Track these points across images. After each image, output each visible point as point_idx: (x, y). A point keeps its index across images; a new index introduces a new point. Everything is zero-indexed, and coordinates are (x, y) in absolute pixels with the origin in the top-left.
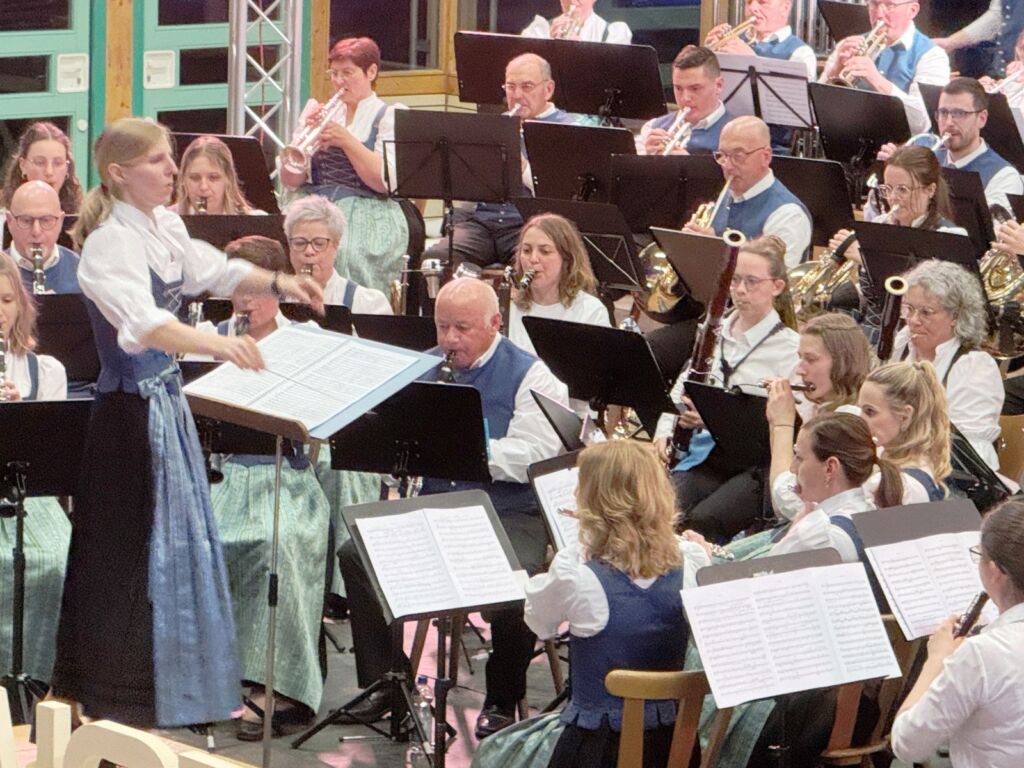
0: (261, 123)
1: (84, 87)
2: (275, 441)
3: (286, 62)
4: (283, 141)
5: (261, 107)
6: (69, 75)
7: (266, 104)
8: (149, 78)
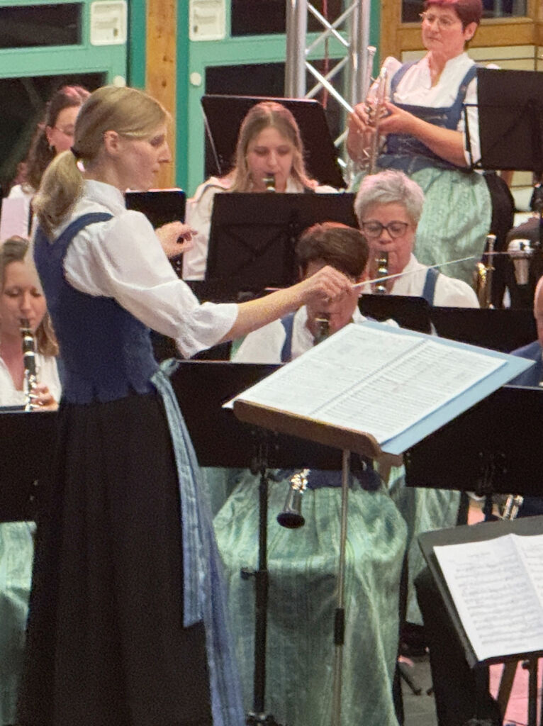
0: (324, 81)
1: (122, 39)
2: (341, 457)
3: (352, 14)
4: (349, 102)
5: (324, 61)
6: (103, 25)
7: (330, 57)
8: (196, 29)
